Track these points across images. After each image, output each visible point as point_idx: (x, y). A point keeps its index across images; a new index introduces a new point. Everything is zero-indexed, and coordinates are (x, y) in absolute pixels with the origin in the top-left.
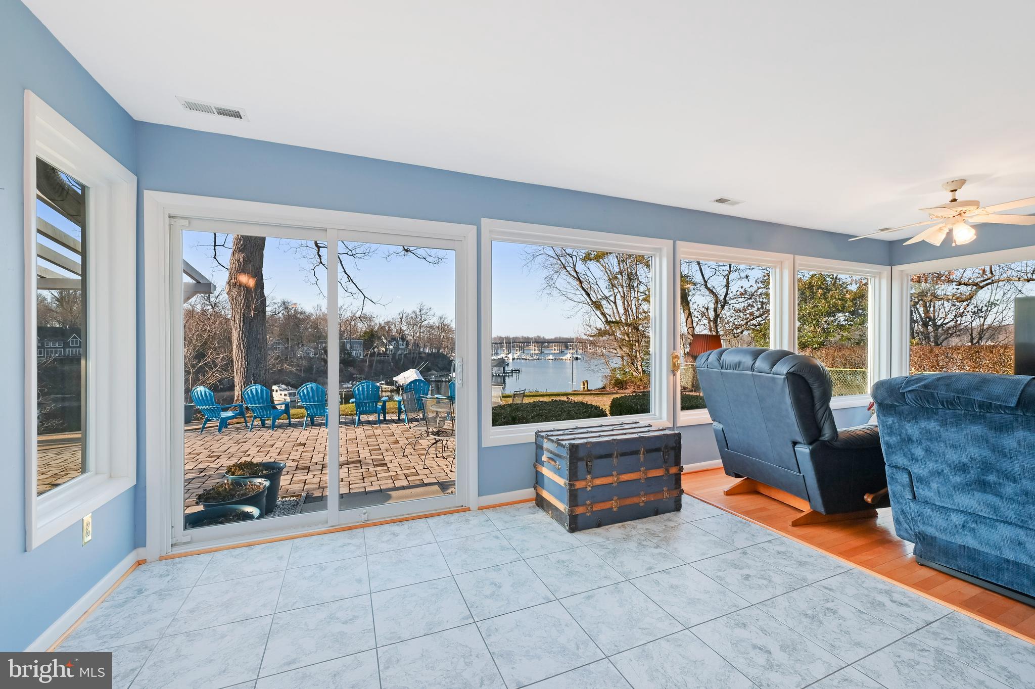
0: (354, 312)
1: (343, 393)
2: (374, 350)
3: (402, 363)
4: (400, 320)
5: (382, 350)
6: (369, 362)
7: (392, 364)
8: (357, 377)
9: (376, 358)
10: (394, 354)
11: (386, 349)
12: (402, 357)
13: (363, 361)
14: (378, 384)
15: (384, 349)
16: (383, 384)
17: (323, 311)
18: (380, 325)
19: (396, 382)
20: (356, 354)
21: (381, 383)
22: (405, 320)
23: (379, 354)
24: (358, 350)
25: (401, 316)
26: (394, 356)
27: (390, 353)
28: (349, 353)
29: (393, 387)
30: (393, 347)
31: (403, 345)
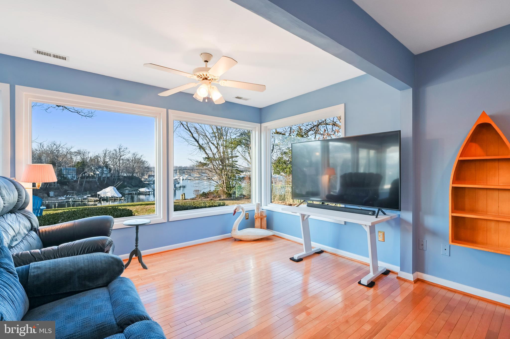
0: (69, 149)
1: (57, 204)
2: (85, 174)
3: (105, 182)
4: (104, 155)
5: (91, 175)
6: (79, 182)
7: (98, 183)
8: (70, 192)
9: (85, 180)
10: (100, 177)
11: (94, 174)
12: (105, 179)
13: (76, 181)
14: (85, 197)
15: (92, 174)
16: (89, 197)
17: (45, 148)
18: (91, 158)
19: (99, 195)
20: (70, 177)
21: (87, 196)
22: (107, 155)
23: (89, 177)
24: (73, 174)
25: (105, 153)
26: (99, 178)
27: (97, 176)
28: (65, 176)
29: (96, 198)
30: (100, 172)
31: (107, 171)
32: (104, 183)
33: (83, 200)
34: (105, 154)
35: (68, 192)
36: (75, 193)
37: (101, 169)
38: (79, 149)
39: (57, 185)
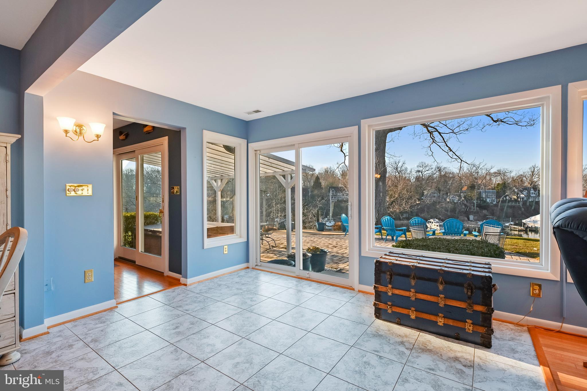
0: (488, 170)
1: (477, 228)
2: (506, 198)
3: (533, 208)
4: (531, 173)
5: (514, 198)
6: (500, 207)
7: (523, 209)
8: (490, 218)
9: (507, 204)
10: (526, 201)
11: (518, 197)
12: (533, 204)
13: (496, 205)
14: (507, 224)
15: (515, 197)
16: (512, 225)
17: (465, 171)
18: (513, 178)
19: (525, 224)
20: (489, 201)
21: (510, 223)
22: (536, 173)
23: (511, 200)
24: (492, 198)
25: (533, 170)
26: (525, 203)
27: (522, 200)
28: (484, 200)
29: (521, 227)
30: (525, 195)
31: (534, 194)
32: (531, 209)
33: (505, 227)
34: (533, 172)
35: (487, 217)
36: (495, 219)
37: (526, 192)
38: (499, 169)
39: (476, 209)
